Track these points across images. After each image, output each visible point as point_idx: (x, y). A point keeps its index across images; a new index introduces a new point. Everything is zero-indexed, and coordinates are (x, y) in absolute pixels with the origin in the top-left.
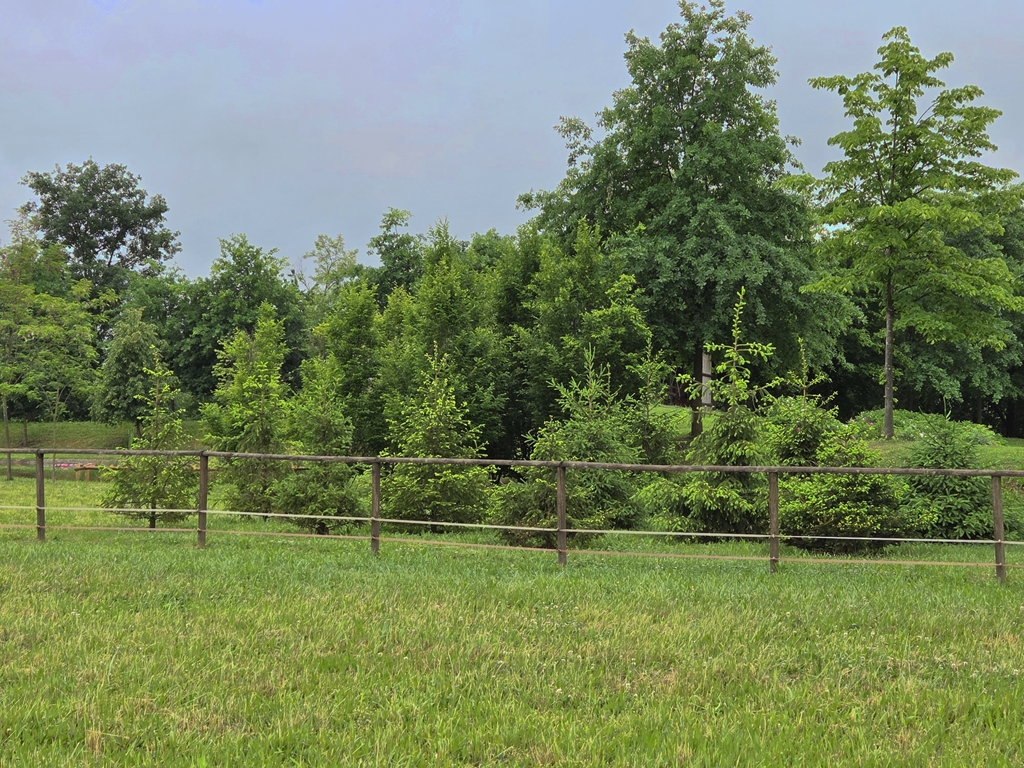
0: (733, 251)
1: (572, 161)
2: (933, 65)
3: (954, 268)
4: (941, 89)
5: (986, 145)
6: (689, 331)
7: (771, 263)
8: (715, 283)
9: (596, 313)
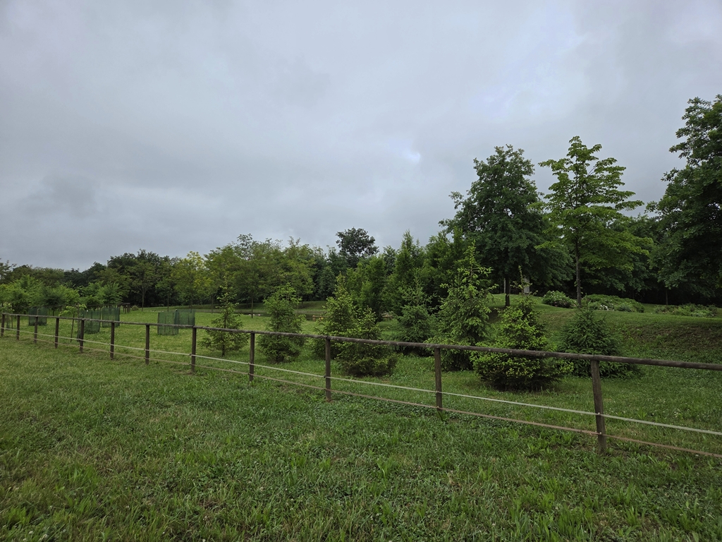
0: (515, 236)
1: (456, 207)
2: (592, 151)
3: (606, 236)
4: (597, 161)
5: (619, 183)
6: (500, 267)
7: (532, 240)
8: (508, 248)
9: (459, 261)
